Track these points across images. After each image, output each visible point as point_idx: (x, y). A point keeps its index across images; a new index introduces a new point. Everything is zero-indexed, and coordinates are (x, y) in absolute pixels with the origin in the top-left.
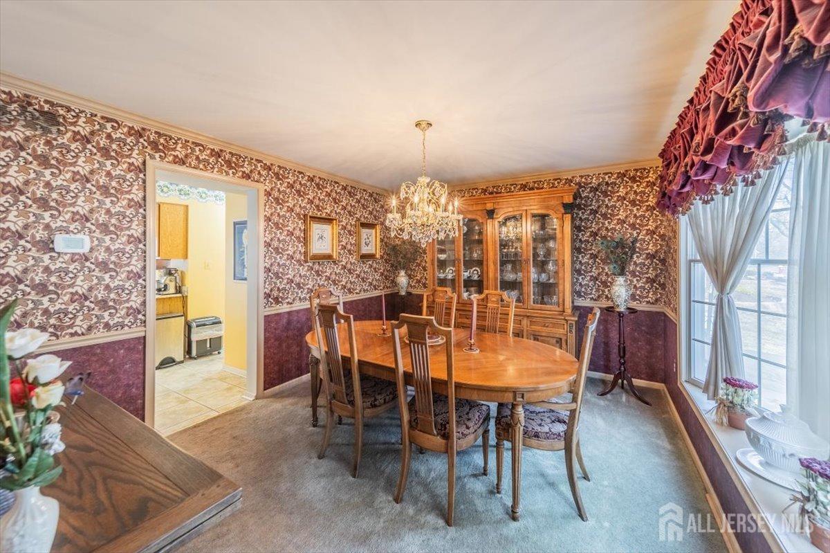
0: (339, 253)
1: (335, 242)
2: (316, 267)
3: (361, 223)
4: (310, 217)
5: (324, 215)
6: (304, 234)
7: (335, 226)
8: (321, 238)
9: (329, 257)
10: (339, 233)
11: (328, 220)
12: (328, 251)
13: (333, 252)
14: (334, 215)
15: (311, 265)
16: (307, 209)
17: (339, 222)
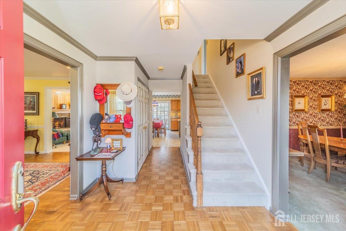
0: (309, 109)
1: (306, 104)
2: (297, 114)
3: (321, 96)
4: (295, 96)
5: (301, 95)
6: (292, 102)
7: (306, 98)
8: (299, 103)
9: (303, 110)
10: (309, 101)
11: (303, 96)
12: (303, 108)
13: (305, 108)
14: (305, 94)
15: (294, 113)
16: (293, 93)
17: (309, 96)
